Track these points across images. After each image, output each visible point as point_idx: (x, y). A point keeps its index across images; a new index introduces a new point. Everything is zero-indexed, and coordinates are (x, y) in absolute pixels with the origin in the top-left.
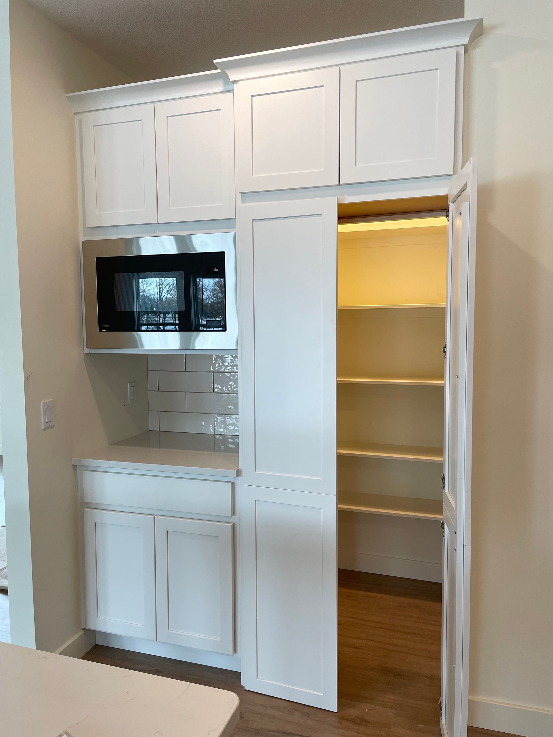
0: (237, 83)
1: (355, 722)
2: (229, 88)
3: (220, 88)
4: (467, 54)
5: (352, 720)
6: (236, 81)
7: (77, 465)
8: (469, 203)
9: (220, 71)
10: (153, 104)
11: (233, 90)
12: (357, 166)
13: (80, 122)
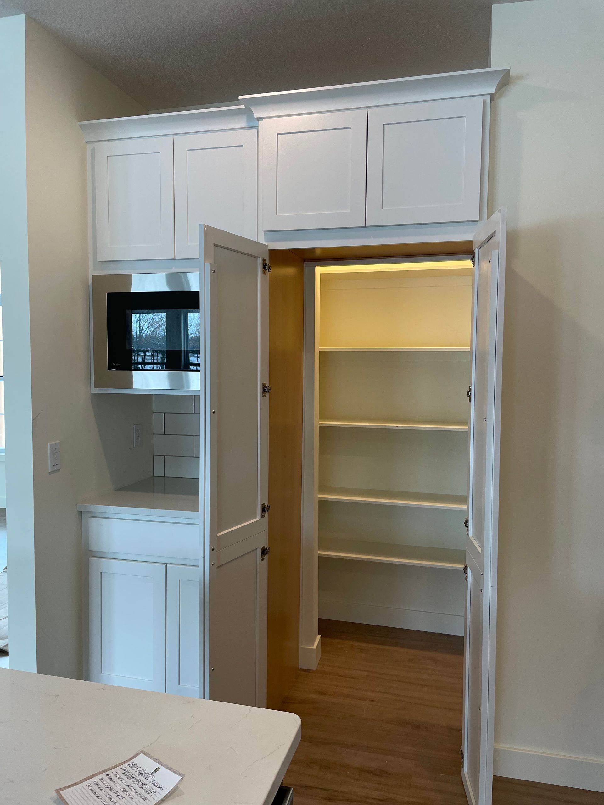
0: (263, 120)
1: (375, 773)
2: (252, 124)
3: (243, 123)
4: (493, 102)
5: (372, 772)
6: (262, 119)
7: (82, 511)
8: (498, 251)
9: (244, 107)
10: (172, 137)
11: (258, 127)
12: (384, 208)
13: (93, 150)
